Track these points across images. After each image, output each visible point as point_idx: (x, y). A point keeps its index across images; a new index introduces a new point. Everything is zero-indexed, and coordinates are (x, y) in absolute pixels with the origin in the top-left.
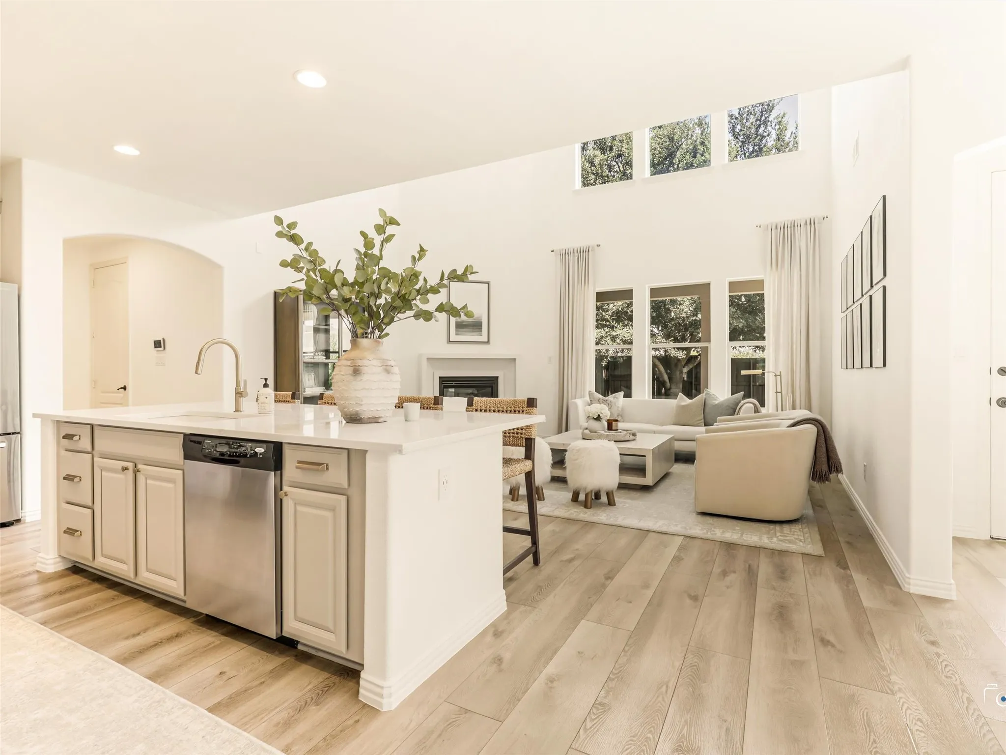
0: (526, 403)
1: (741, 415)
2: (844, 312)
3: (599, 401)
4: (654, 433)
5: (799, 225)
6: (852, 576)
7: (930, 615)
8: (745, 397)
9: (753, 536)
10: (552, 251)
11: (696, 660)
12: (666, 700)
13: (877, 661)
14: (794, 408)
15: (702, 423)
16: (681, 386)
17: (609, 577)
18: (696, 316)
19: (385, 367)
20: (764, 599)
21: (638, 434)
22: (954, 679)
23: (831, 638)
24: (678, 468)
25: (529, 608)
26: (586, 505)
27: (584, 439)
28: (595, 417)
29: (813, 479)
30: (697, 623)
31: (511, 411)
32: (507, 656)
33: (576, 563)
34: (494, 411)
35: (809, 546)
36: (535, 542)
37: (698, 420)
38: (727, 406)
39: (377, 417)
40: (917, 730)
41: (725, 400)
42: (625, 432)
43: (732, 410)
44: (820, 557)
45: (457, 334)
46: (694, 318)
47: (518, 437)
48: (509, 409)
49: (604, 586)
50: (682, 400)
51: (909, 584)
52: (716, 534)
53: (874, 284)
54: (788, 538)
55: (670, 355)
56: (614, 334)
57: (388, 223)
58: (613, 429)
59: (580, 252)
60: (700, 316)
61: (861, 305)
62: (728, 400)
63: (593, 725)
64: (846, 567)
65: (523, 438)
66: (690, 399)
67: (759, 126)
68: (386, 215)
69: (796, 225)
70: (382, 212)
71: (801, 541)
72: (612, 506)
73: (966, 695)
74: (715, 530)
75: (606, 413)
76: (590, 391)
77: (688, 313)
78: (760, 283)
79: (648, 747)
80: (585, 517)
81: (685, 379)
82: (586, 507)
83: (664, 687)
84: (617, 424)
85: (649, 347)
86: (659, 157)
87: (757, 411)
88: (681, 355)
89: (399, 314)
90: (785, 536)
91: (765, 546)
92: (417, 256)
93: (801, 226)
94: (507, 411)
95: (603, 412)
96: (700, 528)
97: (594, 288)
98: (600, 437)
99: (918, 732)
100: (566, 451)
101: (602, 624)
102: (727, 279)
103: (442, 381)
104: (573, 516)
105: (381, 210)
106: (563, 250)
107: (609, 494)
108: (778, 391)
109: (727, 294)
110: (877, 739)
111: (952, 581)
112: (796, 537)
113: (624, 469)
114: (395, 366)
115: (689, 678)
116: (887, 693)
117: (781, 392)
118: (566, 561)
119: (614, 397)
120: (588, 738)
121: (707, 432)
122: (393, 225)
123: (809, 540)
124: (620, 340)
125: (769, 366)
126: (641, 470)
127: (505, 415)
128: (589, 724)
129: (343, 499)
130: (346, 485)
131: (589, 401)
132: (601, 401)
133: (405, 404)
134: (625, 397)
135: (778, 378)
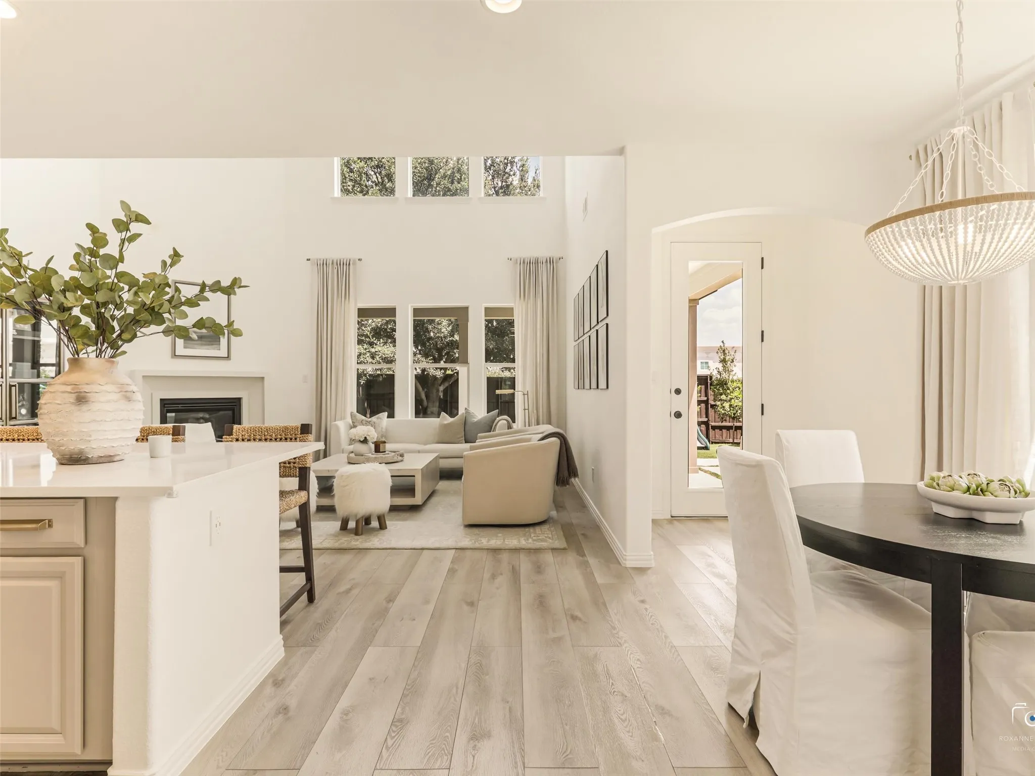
0: (299, 430)
1: (497, 432)
2: (576, 341)
3: (362, 423)
4: (419, 453)
6: (588, 561)
7: (639, 581)
8: (499, 415)
9: (513, 540)
10: (308, 260)
11: (478, 658)
12: (457, 699)
13: (609, 623)
14: (538, 424)
15: (463, 440)
16: (437, 404)
17: (390, 600)
18: (453, 336)
19: (124, 393)
20: (528, 593)
21: (405, 455)
22: (656, 624)
23: (578, 613)
24: (443, 485)
25: (308, 648)
26: (356, 532)
27: (350, 463)
28: (362, 440)
29: (557, 484)
30: (476, 624)
31: (281, 439)
32: (293, 703)
33: (355, 592)
34: (260, 440)
35: (556, 542)
36: (310, 579)
37: (460, 438)
38: (484, 423)
39: (112, 455)
40: (637, 667)
41: (482, 418)
42: (393, 454)
43: (489, 426)
44: (564, 549)
45: (185, 347)
46: (451, 339)
47: (290, 467)
48: (279, 437)
49: (386, 610)
50: (446, 419)
51: (626, 560)
52: (483, 543)
53: (599, 321)
54: (540, 537)
55: (428, 374)
56: (373, 350)
57: (133, 218)
58: (381, 451)
59: (340, 264)
60: (457, 337)
61: (590, 336)
62: (485, 417)
63: (394, 742)
64: (583, 555)
65: (296, 467)
66: (451, 417)
67: (507, 164)
68: (130, 209)
69: (539, 262)
70: (125, 205)
71: (549, 538)
72: (384, 529)
73: (664, 634)
74: (481, 539)
75: (373, 435)
76: (352, 413)
77: (446, 334)
78: (510, 310)
79: (447, 744)
80: (358, 545)
81: (442, 397)
82: (357, 534)
83: (455, 689)
84: (385, 446)
85: (412, 367)
86: (419, 176)
87: (510, 427)
88: (439, 374)
89: (142, 329)
90: (538, 536)
91: (523, 547)
92: (169, 261)
93: (542, 263)
94: (276, 439)
95: (369, 434)
96: (468, 539)
97: (357, 305)
98: (368, 460)
99: (638, 669)
100: (333, 477)
101: (389, 647)
102: (484, 304)
103: (165, 404)
104: (345, 546)
105: (122, 202)
106: (320, 260)
107: (381, 519)
108: (525, 408)
109: (483, 318)
110: (614, 682)
111: (652, 553)
112: (546, 535)
113: (396, 490)
114: (138, 391)
115: (475, 675)
116: (618, 646)
117: (528, 409)
118: (343, 592)
119: (378, 418)
120: (391, 755)
121: (472, 449)
122: (140, 223)
123: (556, 537)
124: (380, 358)
125: (519, 385)
126: (410, 490)
127: (274, 444)
128: (390, 742)
129: (78, 561)
130: (82, 545)
131: (351, 423)
132: (364, 422)
133: (150, 437)
134: (388, 417)
135: (526, 396)
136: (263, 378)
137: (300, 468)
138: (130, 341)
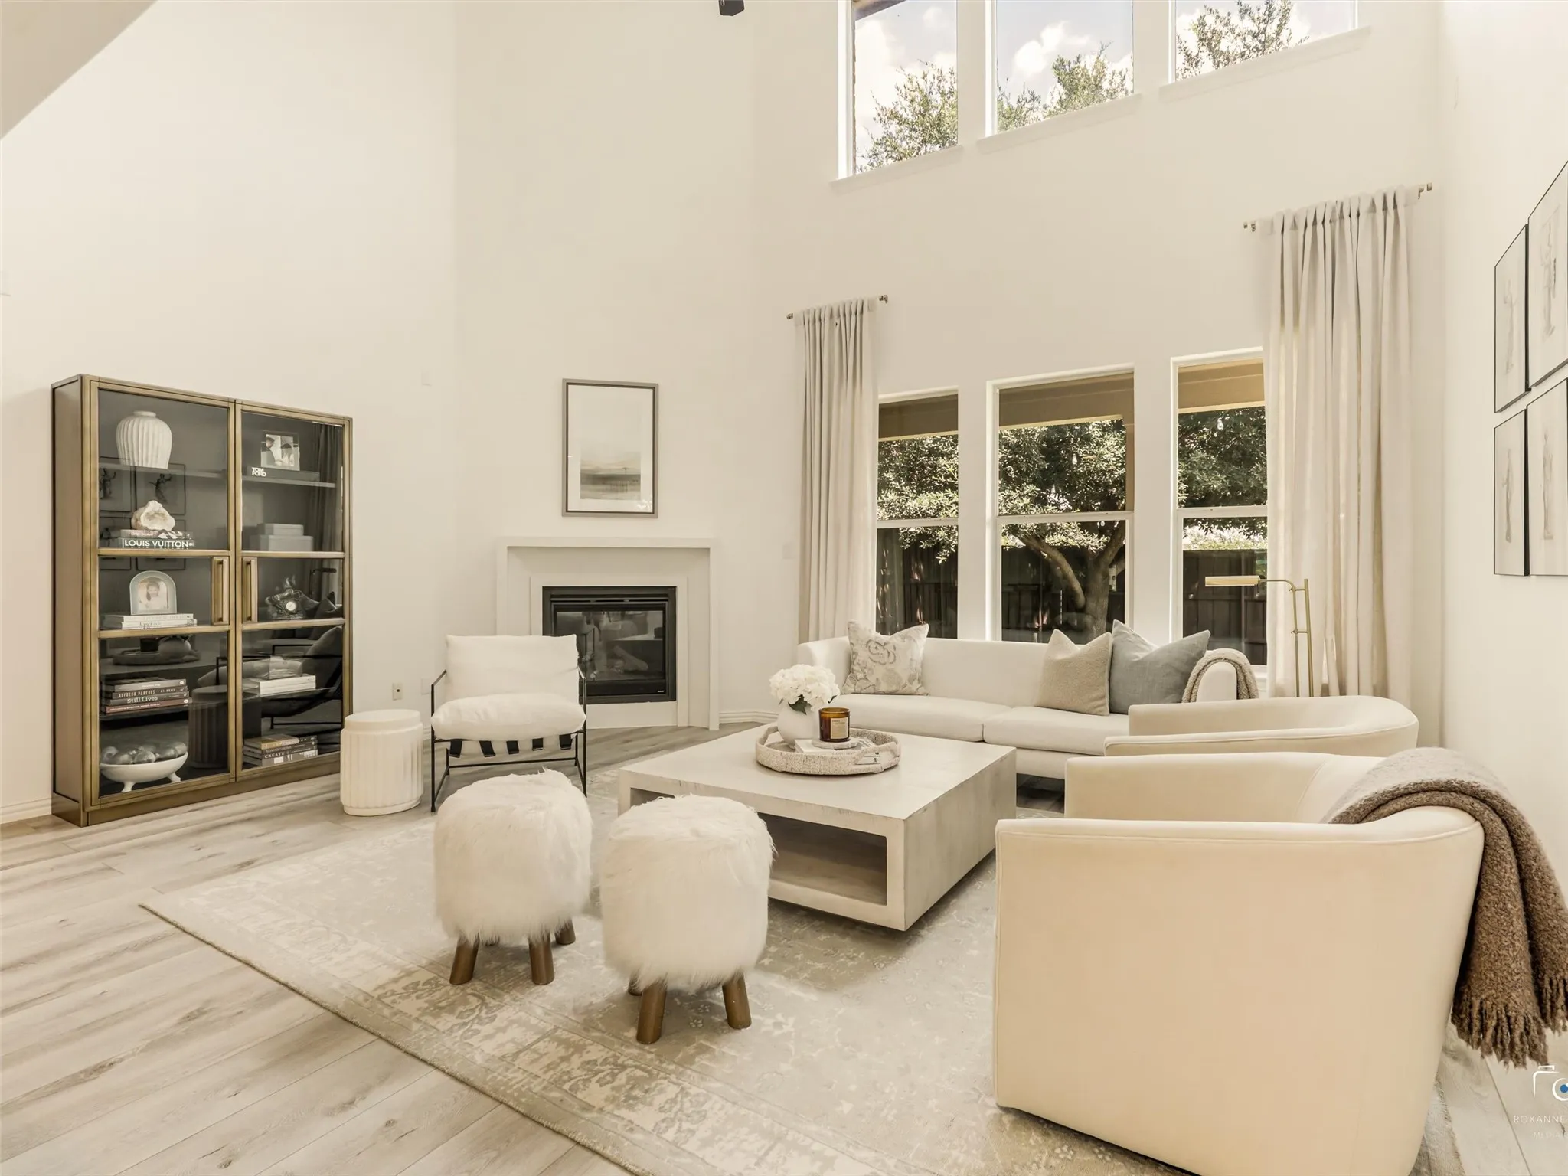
2: (1502, 410)
5: (1354, 215)
8: (1212, 644)
10: (789, 317)
15: (1102, 705)
28: (791, 703)
37: (1096, 699)
38: (1168, 665)
41: (1163, 650)
43: (1177, 683)
45: (583, 497)
50: (1058, 646)
59: (845, 315)
62: (1171, 650)
66: (1077, 643)
69: (1346, 214)
72: (739, 1028)
77: (1111, 463)
85: (995, 522)
87: (1242, 689)
93: (1358, 215)
97: (875, 394)
102: (1173, 359)
103: (553, 597)
106: (808, 312)
108: (1300, 628)
109: (1174, 411)
117: (1308, 632)
119: (903, 638)
125: (1278, 567)
134: (929, 636)
135: (1301, 595)
136: (709, 549)
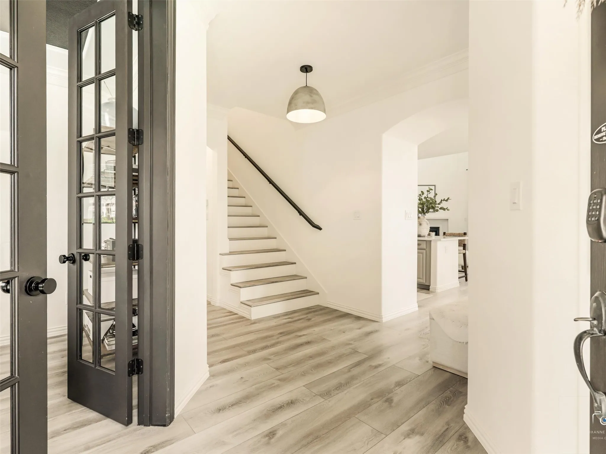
10: (467, 170)
129: (425, 251)
137: (463, 244)
138: (428, 213)
